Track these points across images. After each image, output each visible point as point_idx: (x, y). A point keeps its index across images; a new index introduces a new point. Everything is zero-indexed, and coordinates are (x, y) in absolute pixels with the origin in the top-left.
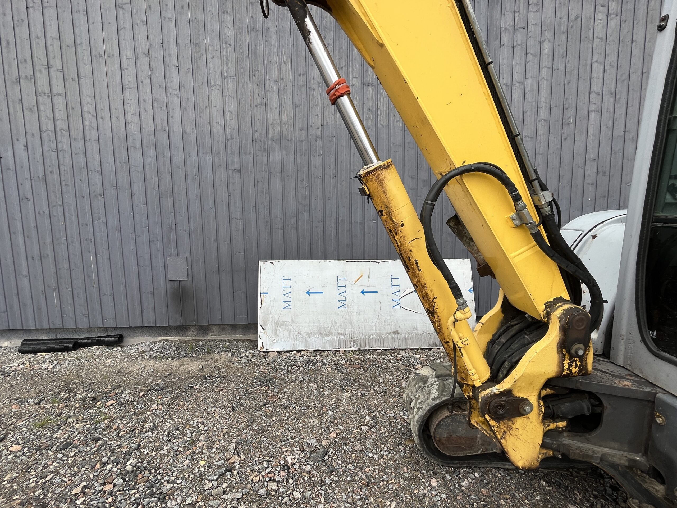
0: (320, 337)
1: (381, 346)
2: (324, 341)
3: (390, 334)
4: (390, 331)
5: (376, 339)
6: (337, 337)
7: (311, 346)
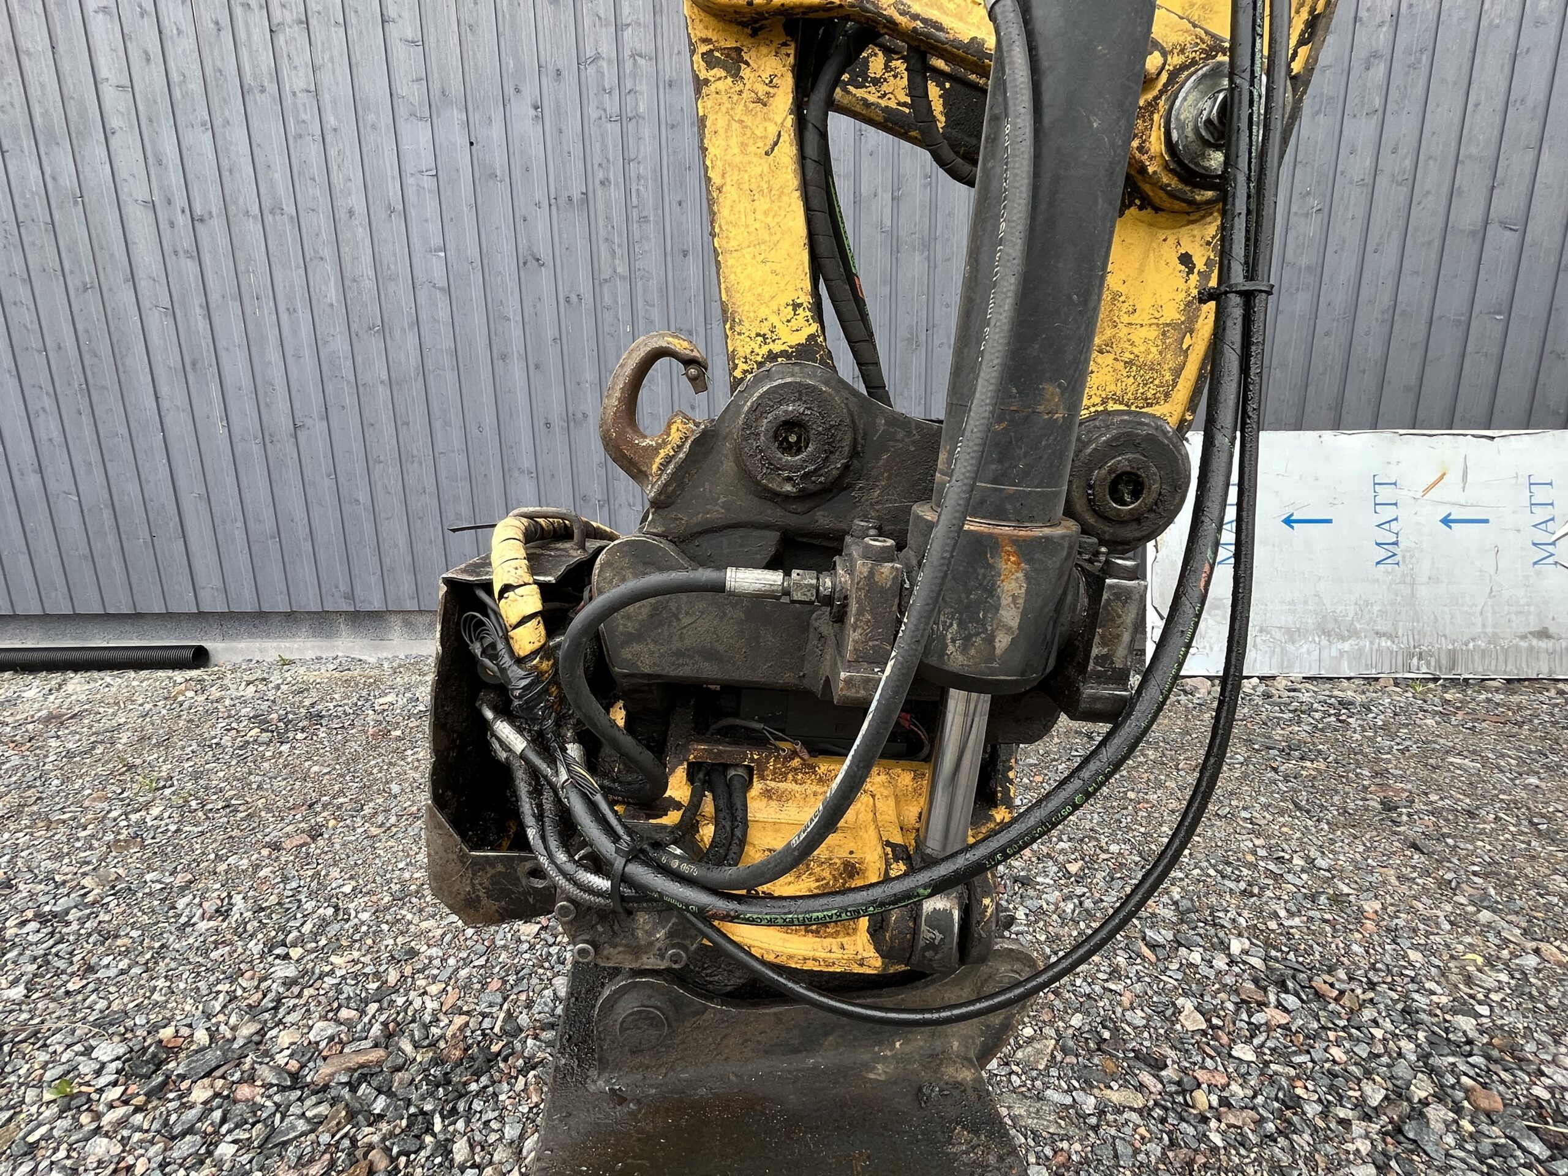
0: (1324, 642)
1: (1500, 671)
2: (1334, 653)
3: (1523, 637)
4: (1523, 630)
5: (1483, 651)
6: (1372, 643)
7: (1297, 664)
